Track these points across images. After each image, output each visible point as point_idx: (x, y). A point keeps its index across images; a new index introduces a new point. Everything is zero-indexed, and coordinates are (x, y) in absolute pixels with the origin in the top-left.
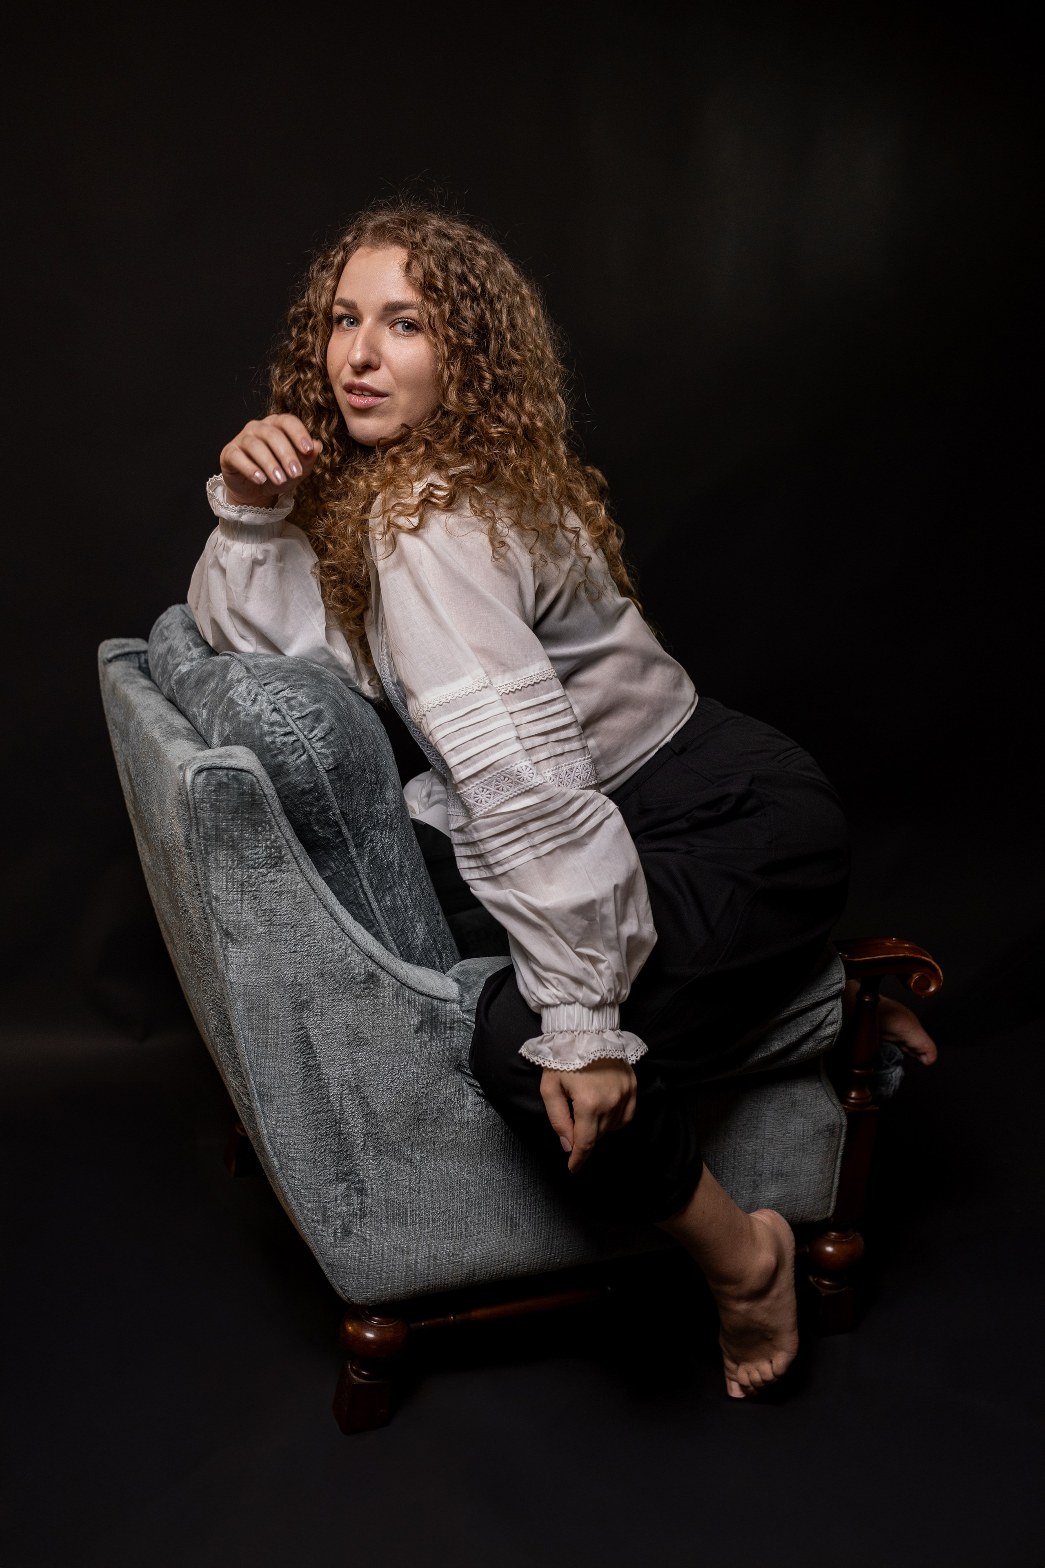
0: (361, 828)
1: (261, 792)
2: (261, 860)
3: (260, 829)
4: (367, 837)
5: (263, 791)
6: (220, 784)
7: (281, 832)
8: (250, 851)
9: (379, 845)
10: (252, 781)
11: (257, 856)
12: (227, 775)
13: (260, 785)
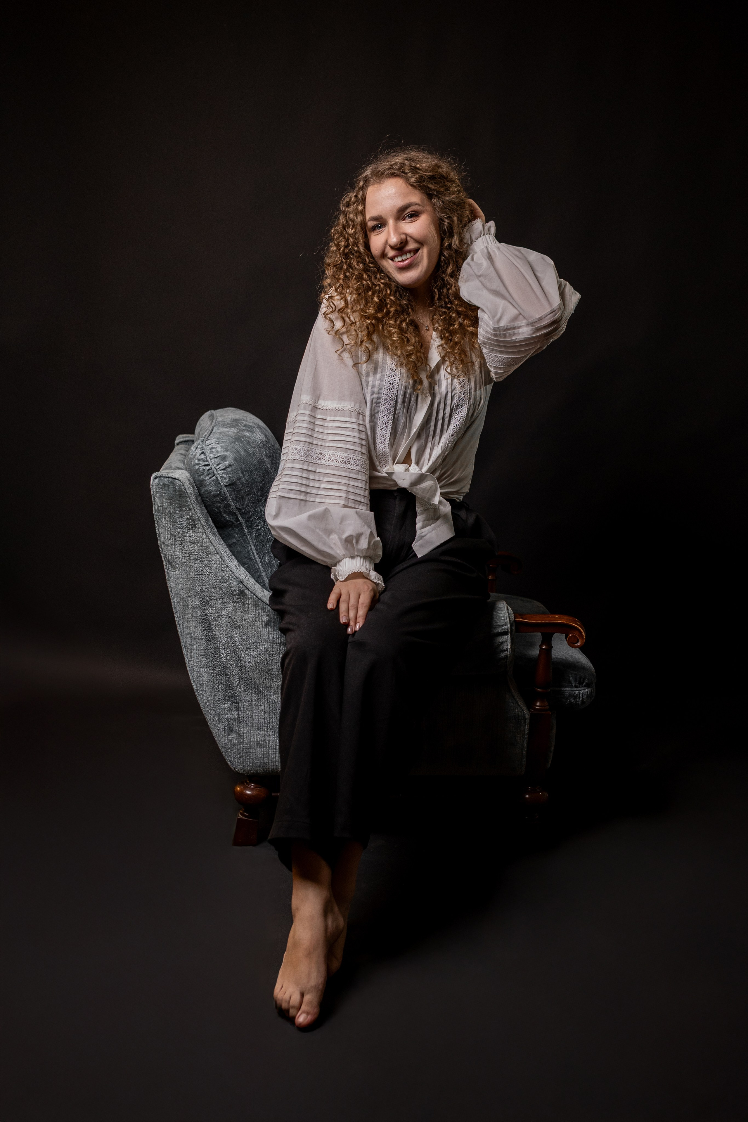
0: (251, 518)
1: (185, 491)
2: (184, 525)
3: (184, 509)
4: (255, 523)
5: (186, 490)
6: (165, 485)
7: (195, 512)
8: (179, 520)
9: (262, 529)
10: (180, 484)
11: (182, 523)
12: (168, 480)
13: (184, 487)
